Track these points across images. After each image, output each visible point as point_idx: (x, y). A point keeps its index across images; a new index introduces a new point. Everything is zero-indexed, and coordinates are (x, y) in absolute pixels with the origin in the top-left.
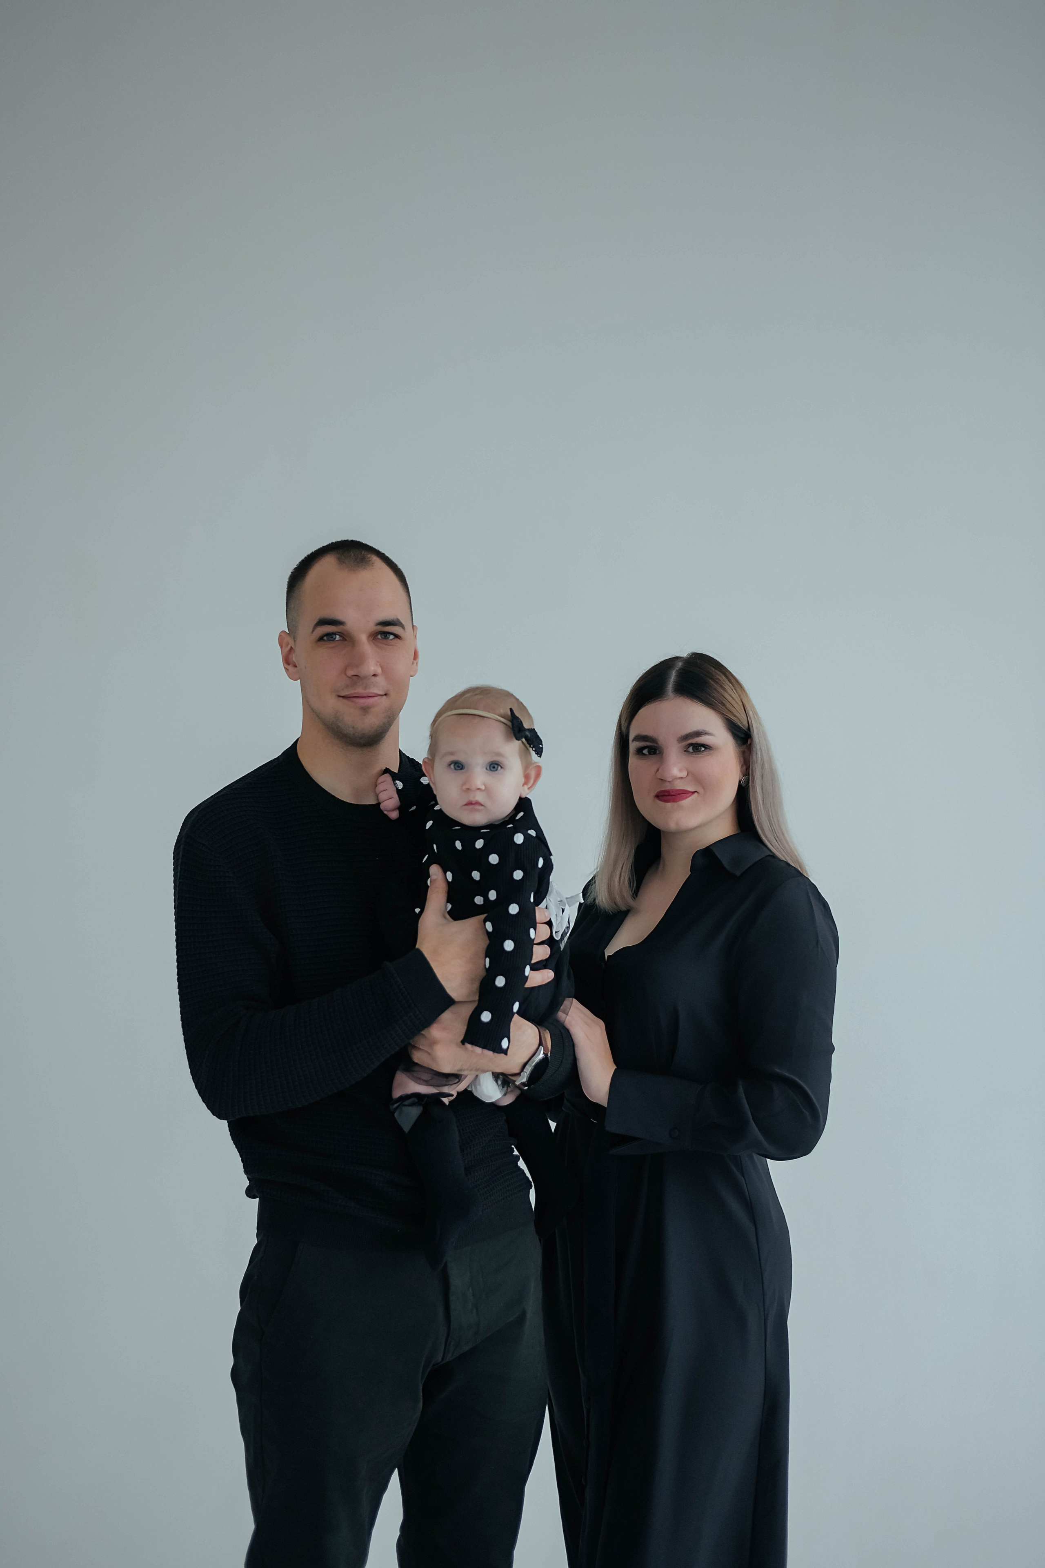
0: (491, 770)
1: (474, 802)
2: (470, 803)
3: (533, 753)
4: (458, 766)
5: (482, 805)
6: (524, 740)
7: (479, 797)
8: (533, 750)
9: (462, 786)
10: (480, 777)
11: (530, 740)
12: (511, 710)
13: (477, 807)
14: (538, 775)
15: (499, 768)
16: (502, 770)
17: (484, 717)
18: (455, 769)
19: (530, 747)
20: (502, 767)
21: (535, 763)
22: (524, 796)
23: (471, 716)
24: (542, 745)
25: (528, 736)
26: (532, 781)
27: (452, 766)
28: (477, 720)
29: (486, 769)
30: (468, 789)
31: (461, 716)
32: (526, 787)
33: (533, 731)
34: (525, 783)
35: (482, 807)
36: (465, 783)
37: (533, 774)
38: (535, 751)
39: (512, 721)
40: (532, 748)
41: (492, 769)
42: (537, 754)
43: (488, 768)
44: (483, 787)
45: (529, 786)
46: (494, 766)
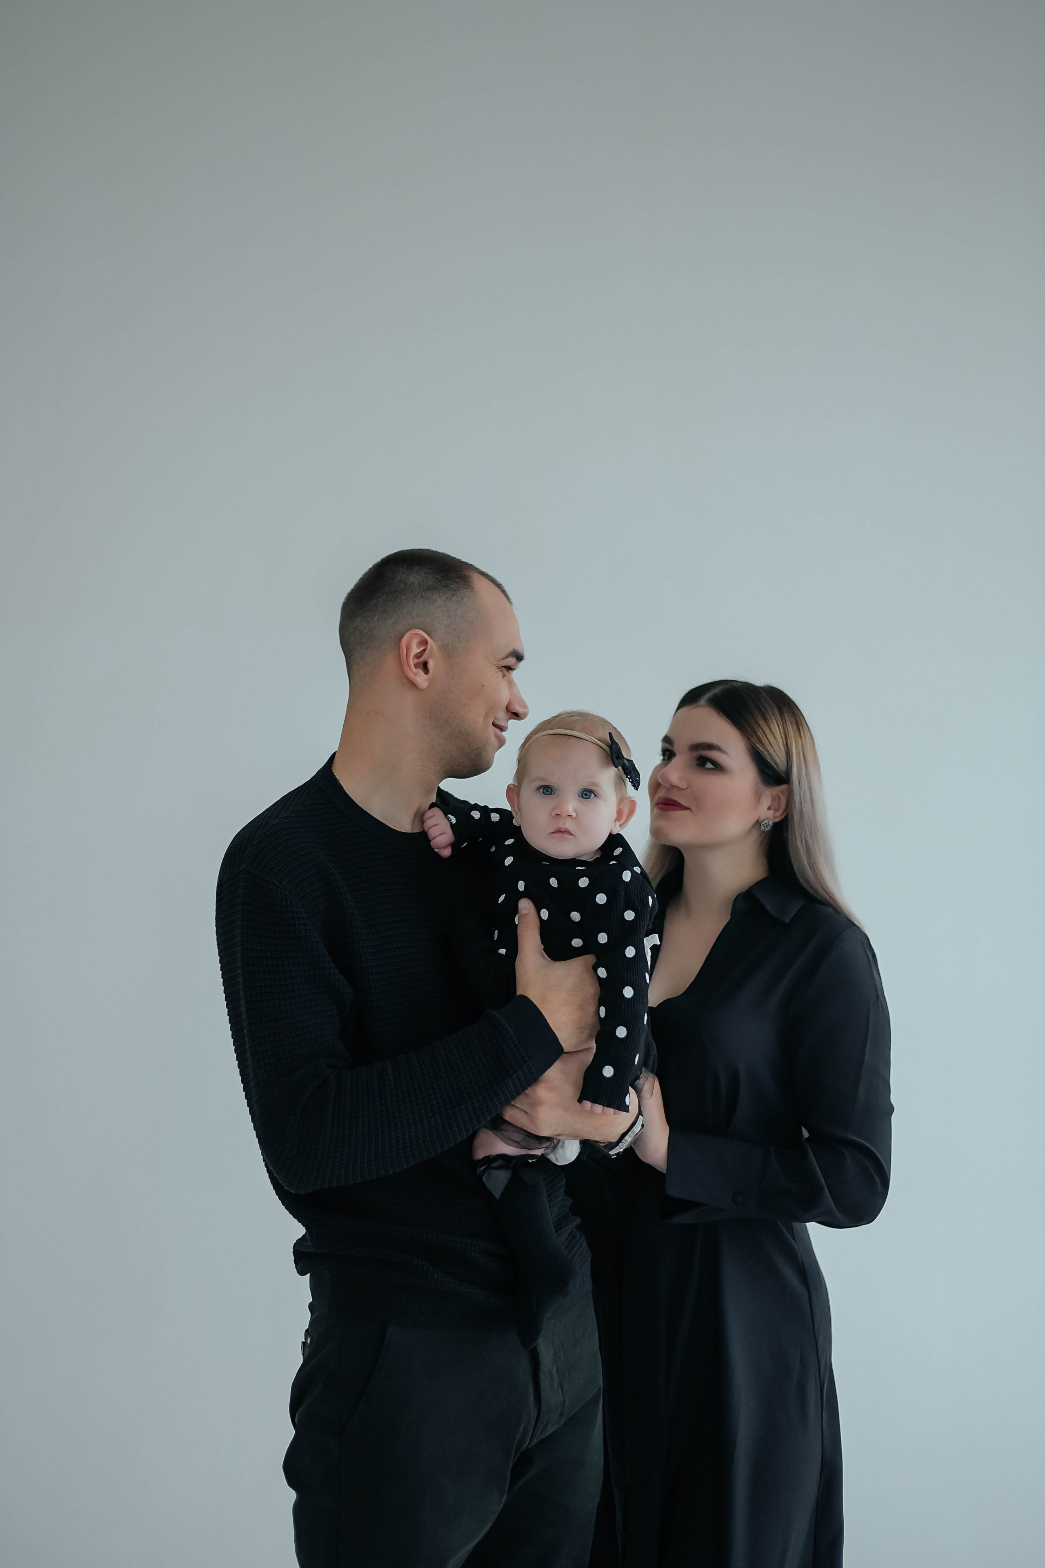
0: (583, 797)
1: (563, 830)
2: (559, 831)
3: (629, 785)
4: (547, 790)
5: (572, 835)
6: (620, 768)
7: (569, 825)
8: (630, 781)
9: (552, 811)
10: (572, 805)
11: (628, 770)
12: (610, 734)
13: (566, 836)
14: (631, 812)
15: (593, 796)
16: (596, 798)
17: (581, 738)
18: (544, 793)
19: (627, 777)
20: (595, 795)
21: (630, 797)
22: (615, 833)
23: (566, 736)
24: (639, 778)
25: (626, 764)
26: (624, 818)
27: (541, 790)
28: (573, 740)
29: (579, 796)
30: (558, 815)
31: (556, 736)
32: (618, 824)
33: (631, 762)
34: (617, 820)
35: (572, 836)
36: (555, 808)
37: (626, 810)
38: (632, 782)
39: (610, 747)
40: (629, 779)
41: (585, 796)
42: (634, 786)
43: (580, 795)
44: (574, 814)
45: (621, 823)
46: (587, 794)
